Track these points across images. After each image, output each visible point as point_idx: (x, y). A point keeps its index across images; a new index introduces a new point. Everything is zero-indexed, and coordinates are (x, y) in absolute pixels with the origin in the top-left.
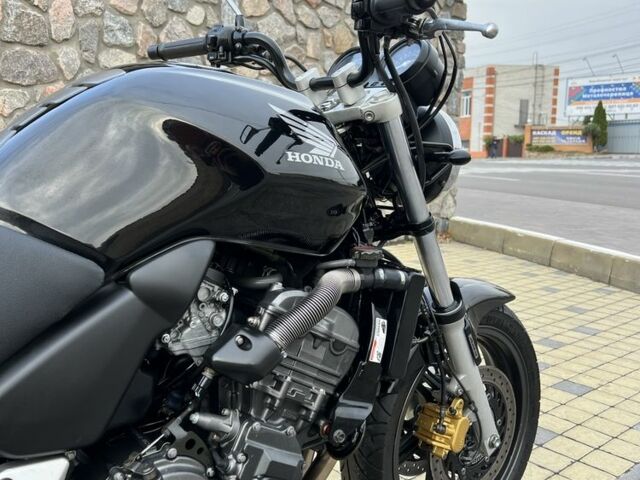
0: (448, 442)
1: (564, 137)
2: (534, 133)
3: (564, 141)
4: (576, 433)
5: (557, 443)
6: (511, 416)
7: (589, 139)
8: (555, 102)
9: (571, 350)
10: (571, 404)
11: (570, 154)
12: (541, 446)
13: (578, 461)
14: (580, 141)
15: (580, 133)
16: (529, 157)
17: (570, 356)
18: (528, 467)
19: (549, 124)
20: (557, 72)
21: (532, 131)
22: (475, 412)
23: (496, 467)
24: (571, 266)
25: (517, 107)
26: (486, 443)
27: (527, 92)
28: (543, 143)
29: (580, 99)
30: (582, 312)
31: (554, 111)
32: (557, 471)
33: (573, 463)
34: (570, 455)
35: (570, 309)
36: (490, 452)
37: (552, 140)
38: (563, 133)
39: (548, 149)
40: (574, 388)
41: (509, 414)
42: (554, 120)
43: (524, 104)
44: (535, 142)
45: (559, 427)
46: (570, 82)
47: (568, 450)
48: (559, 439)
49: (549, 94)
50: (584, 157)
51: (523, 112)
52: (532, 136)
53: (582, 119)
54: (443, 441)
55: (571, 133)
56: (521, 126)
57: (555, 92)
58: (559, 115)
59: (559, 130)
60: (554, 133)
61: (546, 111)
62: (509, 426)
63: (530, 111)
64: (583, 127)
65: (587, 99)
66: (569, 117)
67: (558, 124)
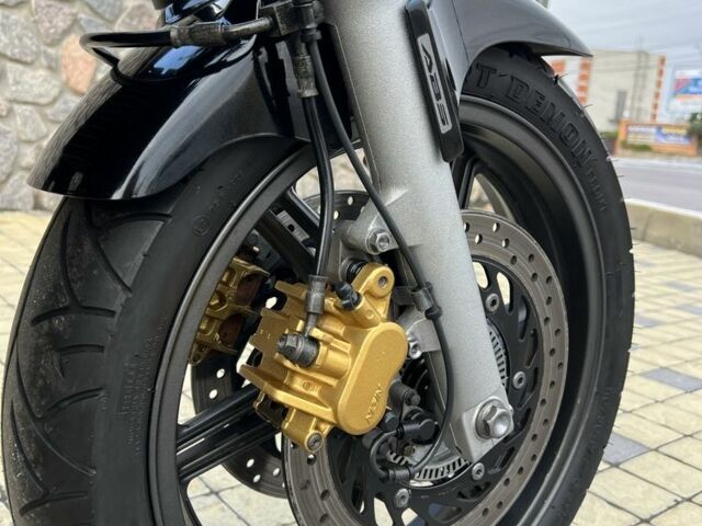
0: (330, 396)
1: (665, 136)
2: (631, 129)
3: (663, 141)
4: (683, 449)
5: (646, 465)
6: (554, 371)
7: (695, 139)
8: (657, 95)
9: (672, 332)
10: (674, 402)
11: (671, 155)
12: (617, 465)
13: (690, 500)
14: (684, 142)
15: (684, 132)
16: (623, 156)
17: (672, 338)
18: (586, 502)
19: (647, 119)
20: (663, 61)
21: (628, 126)
22: (433, 315)
23: (504, 494)
24: (673, 241)
25: (613, 97)
26: (469, 420)
27: (625, 81)
28: (639, 140)
29: (687, 92)
30: (689, 289)
31: (656, 106)
32: (645, 516)
33: (678, 503)
34: (673, 486)
35: (671, 285)
36: (479, 448)
37: (651, 138)
38: (664, 131)
39: (645, 148)
40: (679, 380)
41: (549, 365)
42: (654, 116)
43: (622, 96)
44: (632, 139)
45: (653, 436)
46: (678, 72)
47: (669, 478)
48: (651, 456)
49: (652, 86)
50: (685, 159)
51: (620, 105)
52: (628, 132)
53: (687, 117)
54: (315, 393)
55: (673, 131)
56: (617, 120)
57: (659, 84)
58: (661, 111)
59: (660, 127)
60: (653, 130)
61: (647, 104)
62: (545, 391)
63: (628, 103)
64: (688, 125)
65: (695, 93)
66: (672, 113)
67: (659, 120)
